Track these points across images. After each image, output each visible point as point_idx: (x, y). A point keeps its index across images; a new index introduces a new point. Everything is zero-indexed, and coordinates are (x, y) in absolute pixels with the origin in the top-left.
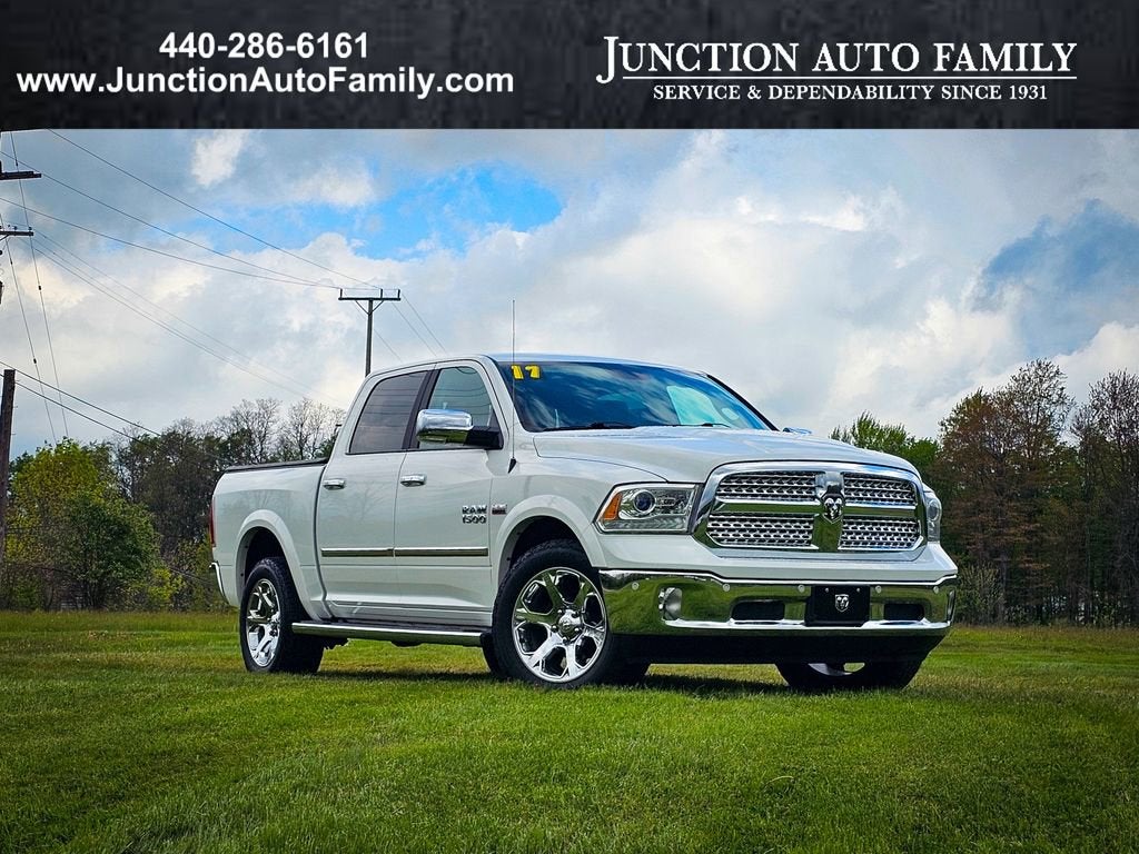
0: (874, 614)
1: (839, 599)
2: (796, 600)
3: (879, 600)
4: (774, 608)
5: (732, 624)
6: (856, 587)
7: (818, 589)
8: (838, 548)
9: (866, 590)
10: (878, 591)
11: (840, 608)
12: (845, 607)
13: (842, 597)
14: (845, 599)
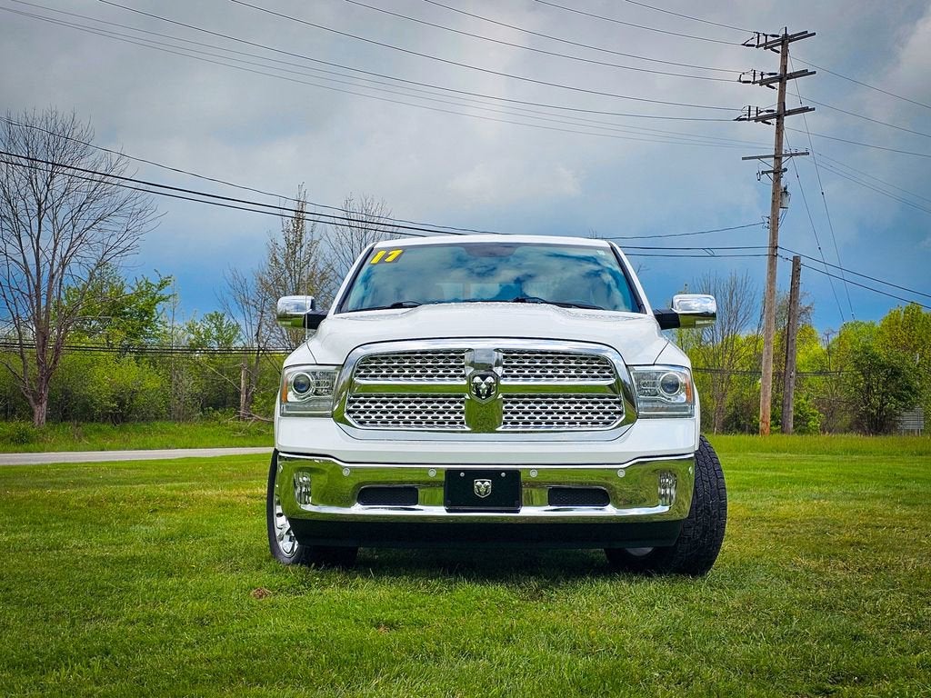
0: (537, 499)
1: (479, 483)
2: (430, 484)
3: (534, 484)
4: (406, 494)
5: (358, 509)
6: (499, 472)
7: (452, 475)
8: (498, 429)
9: (514, 475)
10: (534, 475)
11: (480, 493)
12: (486, 493)
13: (483, 482)
14: (487, 484)
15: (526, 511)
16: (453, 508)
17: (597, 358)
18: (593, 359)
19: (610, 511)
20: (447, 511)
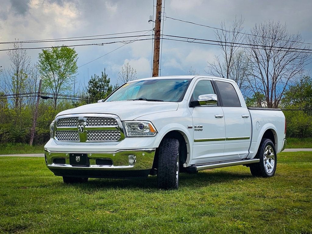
0: (91, 163)
2: (67, 158)
3: (92, 158)
4: (63, 160)
5: (54, 165)
6: (82, 154)
7: (71, 154)
8: (86, 141)
9: (85, 155)
10: (90, 155)
11: (77, 161)
12: (79, 160)
13: (78, 157)
14: (79, 158)
15: (92, 166)
16: (74, 165)
17: (112, 119)
18: (111, 119)
19: (113, 167)
20: (72, 166)
